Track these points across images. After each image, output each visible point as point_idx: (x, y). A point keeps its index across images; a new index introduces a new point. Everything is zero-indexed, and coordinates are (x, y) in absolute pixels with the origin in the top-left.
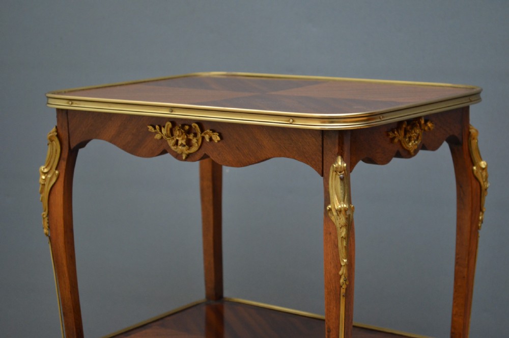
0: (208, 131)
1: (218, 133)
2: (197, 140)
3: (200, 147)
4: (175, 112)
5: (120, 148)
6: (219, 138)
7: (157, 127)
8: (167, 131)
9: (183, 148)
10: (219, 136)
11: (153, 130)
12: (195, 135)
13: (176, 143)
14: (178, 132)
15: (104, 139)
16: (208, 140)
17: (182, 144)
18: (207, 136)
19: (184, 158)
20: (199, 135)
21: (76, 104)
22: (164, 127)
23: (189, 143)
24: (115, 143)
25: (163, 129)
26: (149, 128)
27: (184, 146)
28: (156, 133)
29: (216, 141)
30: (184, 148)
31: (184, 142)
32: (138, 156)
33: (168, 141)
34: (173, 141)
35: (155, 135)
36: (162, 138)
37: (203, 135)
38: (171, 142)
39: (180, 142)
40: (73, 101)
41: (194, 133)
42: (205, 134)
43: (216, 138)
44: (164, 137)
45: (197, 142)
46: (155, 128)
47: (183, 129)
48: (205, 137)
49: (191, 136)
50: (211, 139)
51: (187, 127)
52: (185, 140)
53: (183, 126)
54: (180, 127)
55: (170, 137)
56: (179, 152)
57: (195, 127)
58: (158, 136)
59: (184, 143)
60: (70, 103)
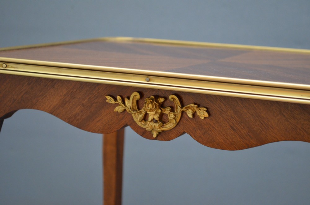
0: (192, 105)
1: (206, 108)
2: (175, 115)
3: (178, 124)
4: (154, 81)
5: (65, 121)
6: (206, 115)
7: (118, 97)
8: (133, 103)
9: (155, 124)
10: (206, 111)
11: (113, 102)
12: (173, 110)
13: (145, 118)
14: (150, 106)
15: (43, 110)
16: (191, 116)
17: (154, 119)
18: (190, 110)
19: (155, 136)
20: (179, 110)
21: (12, 67)
22: (129, 98)
23: (162, 119)
24: (57, 115)
25: (126, 101)
26: (107, 99)
27: (156, 122)
28: (118, 105)
29: (203, 118)
30: (157, 125)
31: (156, 117)
32: (89, 131)
33: (133, 115)
34: (141, 116)
35: (115, 107)
36: (125, 110)
37: (184, 109)
38: (137, 117)
39: (150, 118)
40: (8, 64)
41: (170, 107)
42: (187, 109)
43: (203, 114)
44: (128, 110)
45: (174, 119)
46: (115, 99)
47: (157, 101)
48: (187, 112)
49: (167, 111)
50: (194, 115)
51: (161, 100)
52: (158, 115)
53: (157, 97)
54: (152, 99)
55: (136, 111)
56: (148, 129)
57: (174, 99)
58: (119, 109)
59: (157, 119)
60: (4, 65)
